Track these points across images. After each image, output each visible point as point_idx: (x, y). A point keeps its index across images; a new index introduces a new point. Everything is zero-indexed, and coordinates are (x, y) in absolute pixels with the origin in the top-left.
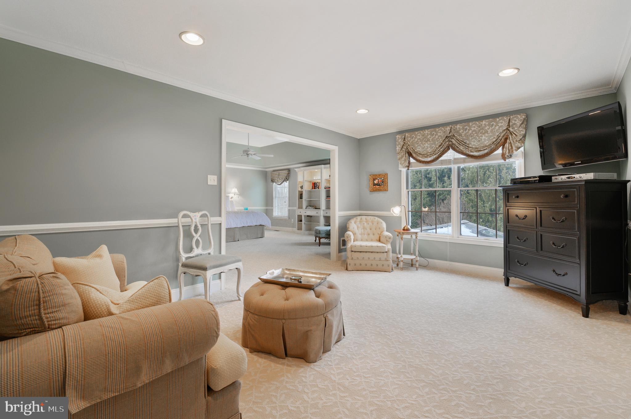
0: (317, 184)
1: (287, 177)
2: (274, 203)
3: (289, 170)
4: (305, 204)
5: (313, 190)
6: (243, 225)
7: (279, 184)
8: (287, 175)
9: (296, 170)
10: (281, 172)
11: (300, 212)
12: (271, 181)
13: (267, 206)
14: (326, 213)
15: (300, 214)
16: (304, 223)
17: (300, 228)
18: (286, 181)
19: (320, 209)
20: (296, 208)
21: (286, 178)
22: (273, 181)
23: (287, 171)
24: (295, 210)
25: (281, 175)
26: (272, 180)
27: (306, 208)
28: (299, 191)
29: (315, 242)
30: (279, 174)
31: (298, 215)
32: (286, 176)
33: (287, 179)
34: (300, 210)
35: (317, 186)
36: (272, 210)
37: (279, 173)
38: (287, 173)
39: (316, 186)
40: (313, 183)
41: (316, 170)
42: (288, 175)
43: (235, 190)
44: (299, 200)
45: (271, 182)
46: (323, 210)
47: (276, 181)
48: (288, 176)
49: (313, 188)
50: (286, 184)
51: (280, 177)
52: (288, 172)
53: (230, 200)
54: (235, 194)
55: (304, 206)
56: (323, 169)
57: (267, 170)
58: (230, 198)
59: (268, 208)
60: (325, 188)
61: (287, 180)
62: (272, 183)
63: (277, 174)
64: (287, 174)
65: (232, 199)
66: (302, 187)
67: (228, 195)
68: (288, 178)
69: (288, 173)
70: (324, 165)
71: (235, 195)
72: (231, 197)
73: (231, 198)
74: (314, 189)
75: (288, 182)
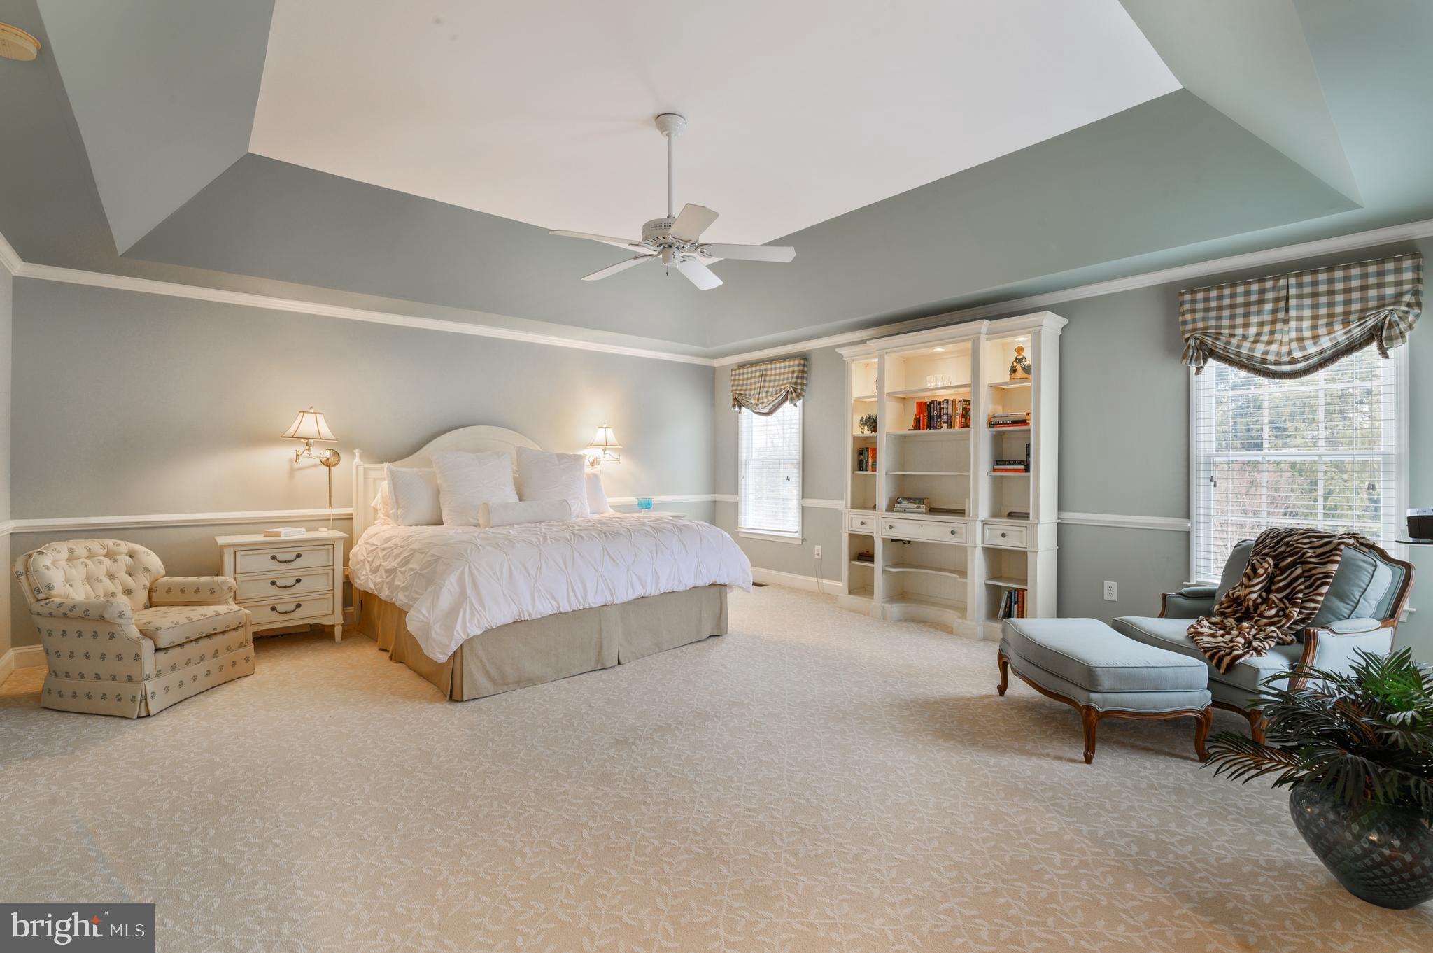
0: (945, 406)
1: (796, 383)
2: (742, 484)
3: (805, 359)
4: (883, 492)
5: (925, 435)
6: (639, 592)
7: (762, 411)
8: (797, 378)
9: (842, 351)
10: (771, 369)
11: (863, 523)
12: (731, 402)
13: (715, 493)
14: (1003, 535)
15: (859, 529)
16: (884, 571)
17: (861, 587)
18: (792, 399)
19: (961, 512)
20: (842, 504)
21: (795, 390)
22: (739, 402)
23: (797, 362)
24: (837, 513)
25: (773, 378)
26: (735, 399)
27: (891, 508)
28: (855, 438)
29: (996, 692)
30: (766, 375)
31: (851, 535)
32: (794, 380)
33: (796, 392)
34: (866, 515)
35: (945, 418)
36: (735, 506)
37: (766, 370)
38: (796, 369)
39: (939, 416)
40: (920, 404)
41: (939, 350)
42: (802, 378)
43: (605, 434)
44: (853, 471)
45: (734, 406)
46: (984, 523)
47: (753, 401)
48: (799, 381)
49: (924, 421)
50: (791, 412)
51: (769, 387)
52: (799, 365)
53: (588, 470)
54: (604, 450)
55: (882, 500)
56: (983, 337)
57: (717, 363)
58: (587, 463)
59: (720, 497)
60: (991, 425)
61: (798, 397)
62: (737, 409)
63: (758, 374)
64: (795, 375)
65: (596, 469)
66: (871, 423)
67: (581, 453)
68: (802, 390)
69: (801, 368)
70: (990, 320)
71: (607, 452)
72: (591, 460)
73: (592, 464)
74: (929, 427)
75: (799, 403)
